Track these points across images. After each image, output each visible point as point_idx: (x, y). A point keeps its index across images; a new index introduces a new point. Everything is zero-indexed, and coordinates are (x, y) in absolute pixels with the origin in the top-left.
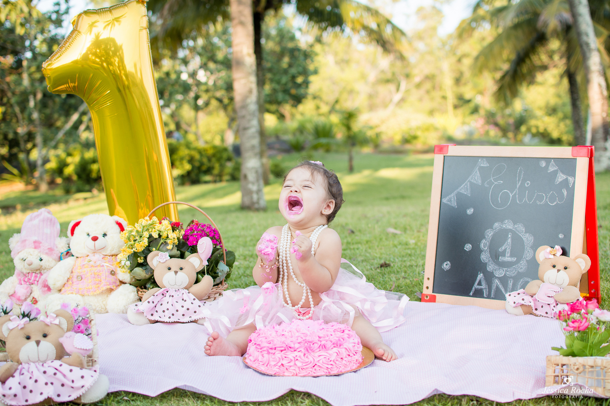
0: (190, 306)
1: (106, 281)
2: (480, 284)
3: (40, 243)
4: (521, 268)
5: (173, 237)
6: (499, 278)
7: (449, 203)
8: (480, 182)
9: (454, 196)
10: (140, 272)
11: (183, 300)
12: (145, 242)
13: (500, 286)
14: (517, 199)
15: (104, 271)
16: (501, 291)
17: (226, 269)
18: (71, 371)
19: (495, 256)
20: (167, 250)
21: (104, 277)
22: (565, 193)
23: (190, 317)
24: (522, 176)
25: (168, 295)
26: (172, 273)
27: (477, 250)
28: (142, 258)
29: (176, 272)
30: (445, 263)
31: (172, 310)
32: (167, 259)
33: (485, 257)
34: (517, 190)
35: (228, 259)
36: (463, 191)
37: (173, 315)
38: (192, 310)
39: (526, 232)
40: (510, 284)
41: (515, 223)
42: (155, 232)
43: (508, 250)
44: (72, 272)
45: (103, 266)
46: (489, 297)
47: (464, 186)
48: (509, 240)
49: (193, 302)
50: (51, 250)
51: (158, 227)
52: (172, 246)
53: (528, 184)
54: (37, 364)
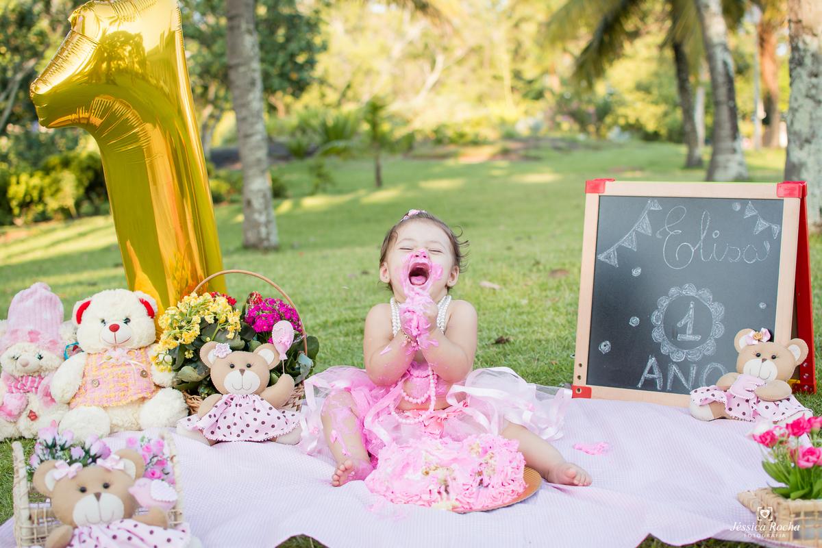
0: (266, 419)
1: (137, 386)
2: (651, 371)
3: (39, 334)
4: (708, 350)
5: (234, 321)
6: (677, 364)
7: (607, 261)
8: (649, 232)
9: (614, 251)
10: (189, 373)
11: (255, 409)
12: (196, 330)
13: (680, 375)
14: (702, 255)
15: (132, 372)
16: (681, 382)
17: (309, 362)
18: (152, 532)
19: (672, 333)
20: (227, 340)
21: (133, 382)
22: (768, 247)
23: (267, 433)
24: (708, 223)
25: (233, 403)
26: (236, 372)
27: (646, 326)
28: (191, 352)
29: (242, 371)
30: (604, 343)
31: (241, 425)
32: (228, 353)
33: (657, 335)
34: (701, 243)
35: (310, 348)
36: (626, 245)
37: (242, 431)
38: (268, 424)
39: (714, 301)
40: (693, 371)
41: (698, 288)
42: (209, 314)
43: (690, 326)
44: (84, 375)
45: (129, 364)
46: (664, 390)
47: (628, 237)
48: (691, 312)
49: (270, 412)
50: (54, 343)
52: (233, 334)
53: (716, 234)
54: (99, 525)
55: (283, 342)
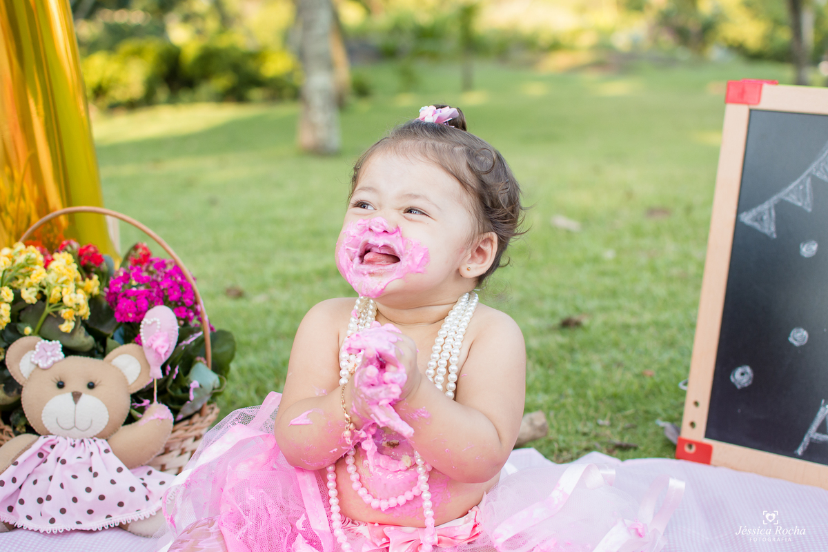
0: (108, 490)
2: (822, 429)
5: (75, 301)
7: (757, 225)
9: (770, 209)
11: (90, 469)
12: (3, 314)
17: (211, 380)
20: (60, 335)
25: (51, 458)
26: (65, 397)
27: (821, 347)
29: (76, 396)
30: (739, 370)
31: (61, 498)
32: (56, 359)
35: (217, 353)
36: (792, 199)
37: (63, 511)
38: (112, 500)
42: (31, 285)
47: (798, 186)
49: (116, 476)
51: (39, 274)
52: (73, 324)
55: (154, 346)
